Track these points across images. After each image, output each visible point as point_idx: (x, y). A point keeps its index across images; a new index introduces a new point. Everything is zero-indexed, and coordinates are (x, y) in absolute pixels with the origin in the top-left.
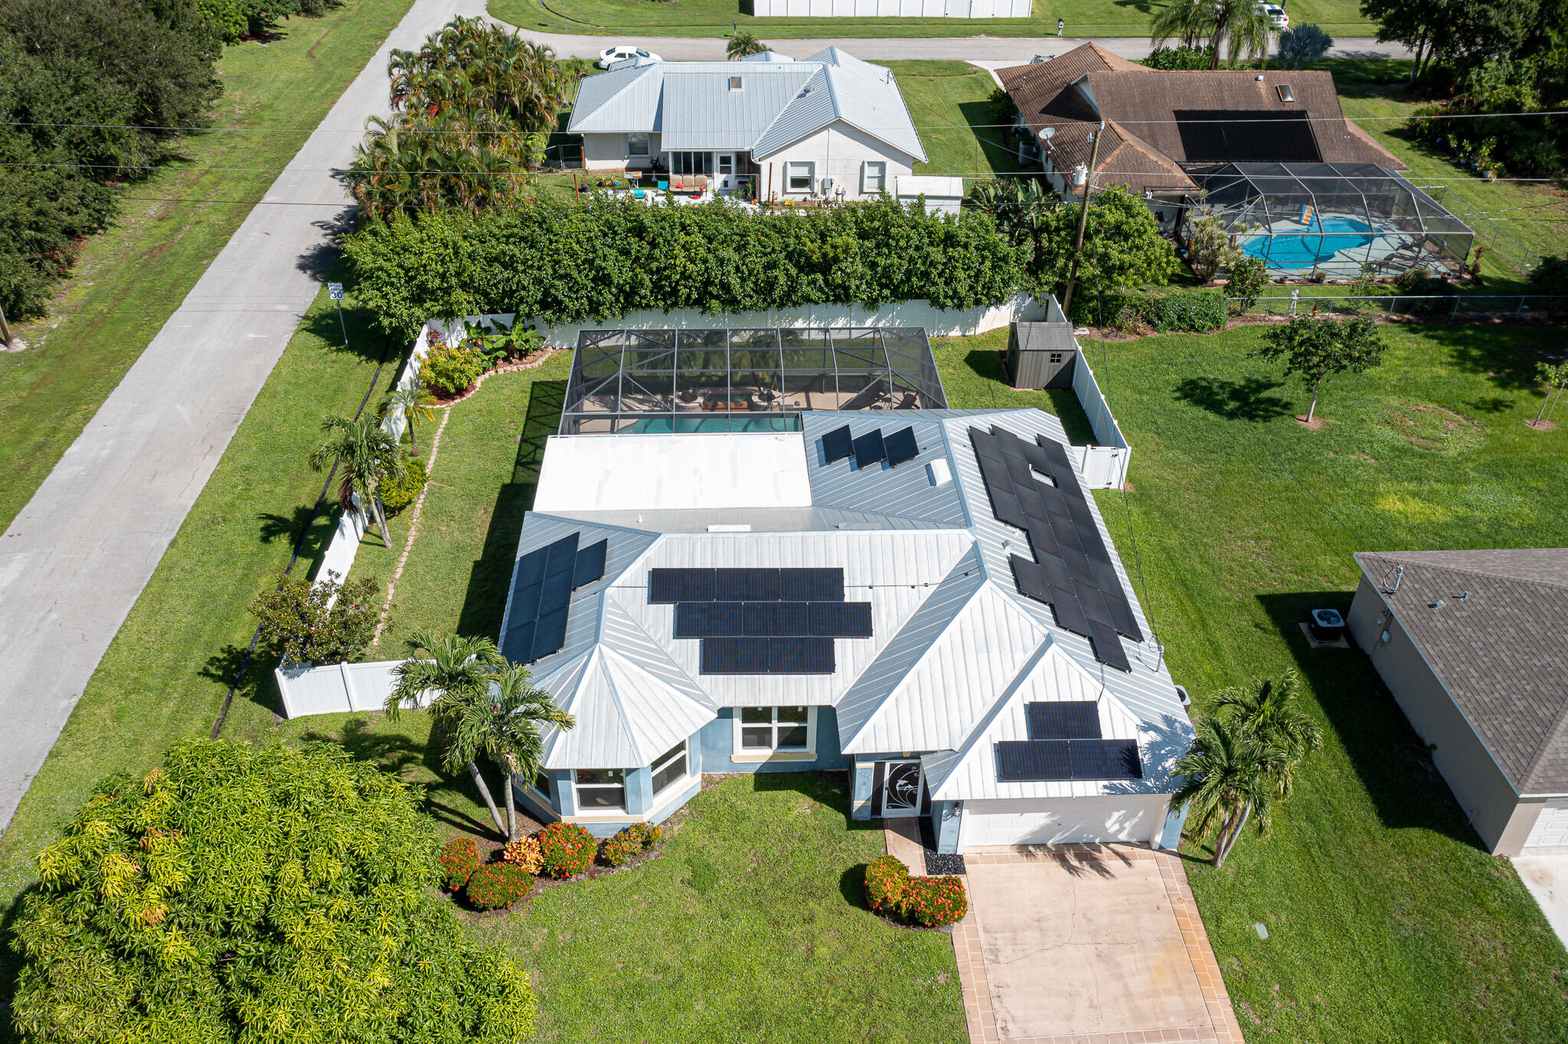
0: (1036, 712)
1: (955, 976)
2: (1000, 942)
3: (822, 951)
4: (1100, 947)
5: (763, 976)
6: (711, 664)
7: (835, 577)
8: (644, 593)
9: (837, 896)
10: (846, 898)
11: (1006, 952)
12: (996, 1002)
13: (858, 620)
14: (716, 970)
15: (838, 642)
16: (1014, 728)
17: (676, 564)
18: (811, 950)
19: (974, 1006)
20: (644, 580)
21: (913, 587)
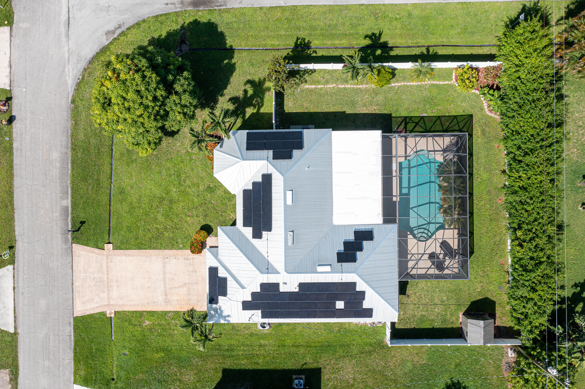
0: (225, 280)
1: (181, 249)
2: (190, 261)
3: (188, 218)
4: (188, 284)
5: (182, 204)
6: (245, 192)
7: (269, 229)
8: (265, 172)
9: (204, 223)
10: (203, 225)
11: (187, 262)
12: (174, 257)
13: (257, 235)
14: (184, 193)
15: (251, 228)
16: (222, 273)
17: (273, 181)
18: (189, 216)
19: (174, 252)
20: (269, 172)
21: (267, 252)
